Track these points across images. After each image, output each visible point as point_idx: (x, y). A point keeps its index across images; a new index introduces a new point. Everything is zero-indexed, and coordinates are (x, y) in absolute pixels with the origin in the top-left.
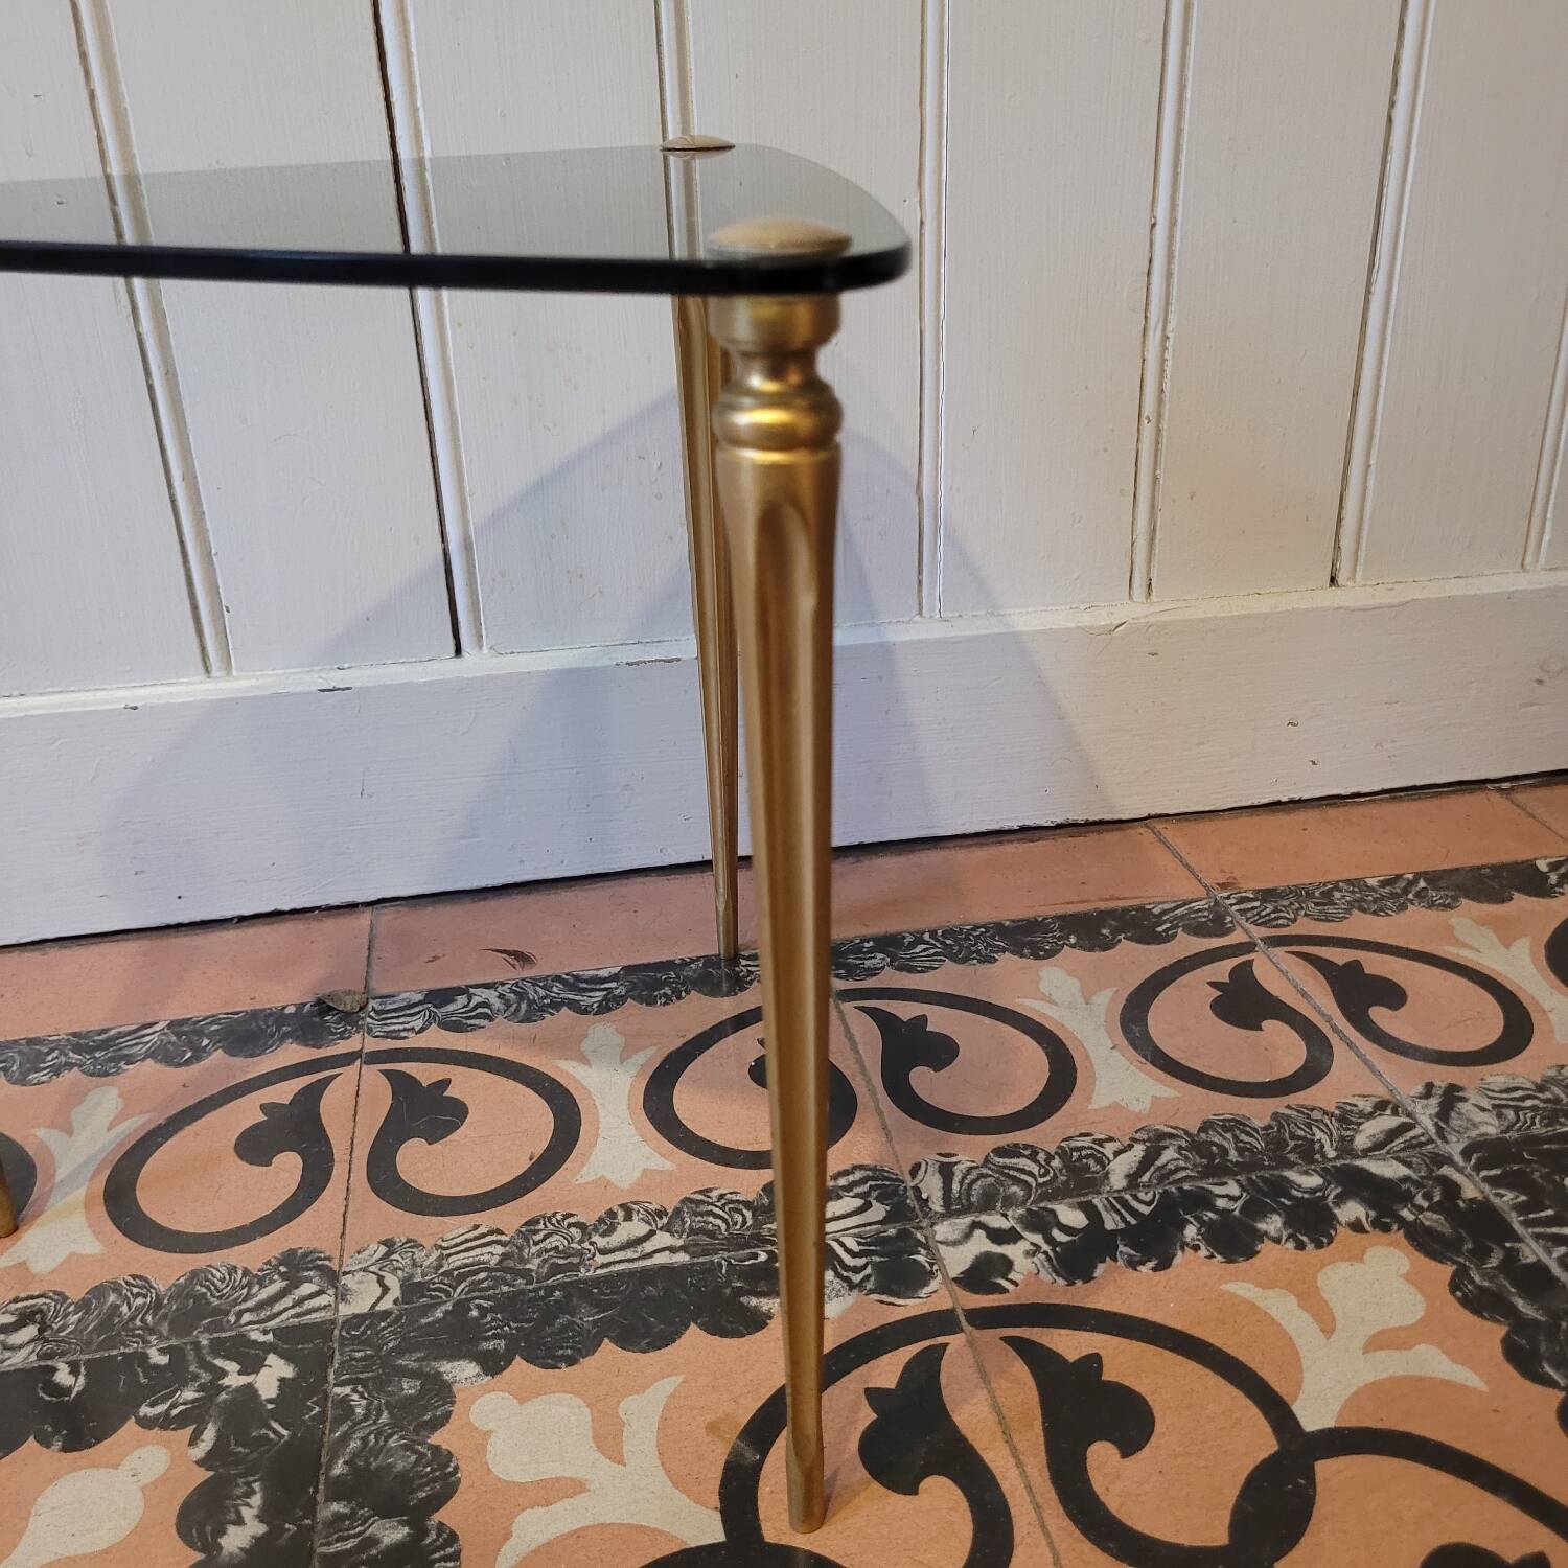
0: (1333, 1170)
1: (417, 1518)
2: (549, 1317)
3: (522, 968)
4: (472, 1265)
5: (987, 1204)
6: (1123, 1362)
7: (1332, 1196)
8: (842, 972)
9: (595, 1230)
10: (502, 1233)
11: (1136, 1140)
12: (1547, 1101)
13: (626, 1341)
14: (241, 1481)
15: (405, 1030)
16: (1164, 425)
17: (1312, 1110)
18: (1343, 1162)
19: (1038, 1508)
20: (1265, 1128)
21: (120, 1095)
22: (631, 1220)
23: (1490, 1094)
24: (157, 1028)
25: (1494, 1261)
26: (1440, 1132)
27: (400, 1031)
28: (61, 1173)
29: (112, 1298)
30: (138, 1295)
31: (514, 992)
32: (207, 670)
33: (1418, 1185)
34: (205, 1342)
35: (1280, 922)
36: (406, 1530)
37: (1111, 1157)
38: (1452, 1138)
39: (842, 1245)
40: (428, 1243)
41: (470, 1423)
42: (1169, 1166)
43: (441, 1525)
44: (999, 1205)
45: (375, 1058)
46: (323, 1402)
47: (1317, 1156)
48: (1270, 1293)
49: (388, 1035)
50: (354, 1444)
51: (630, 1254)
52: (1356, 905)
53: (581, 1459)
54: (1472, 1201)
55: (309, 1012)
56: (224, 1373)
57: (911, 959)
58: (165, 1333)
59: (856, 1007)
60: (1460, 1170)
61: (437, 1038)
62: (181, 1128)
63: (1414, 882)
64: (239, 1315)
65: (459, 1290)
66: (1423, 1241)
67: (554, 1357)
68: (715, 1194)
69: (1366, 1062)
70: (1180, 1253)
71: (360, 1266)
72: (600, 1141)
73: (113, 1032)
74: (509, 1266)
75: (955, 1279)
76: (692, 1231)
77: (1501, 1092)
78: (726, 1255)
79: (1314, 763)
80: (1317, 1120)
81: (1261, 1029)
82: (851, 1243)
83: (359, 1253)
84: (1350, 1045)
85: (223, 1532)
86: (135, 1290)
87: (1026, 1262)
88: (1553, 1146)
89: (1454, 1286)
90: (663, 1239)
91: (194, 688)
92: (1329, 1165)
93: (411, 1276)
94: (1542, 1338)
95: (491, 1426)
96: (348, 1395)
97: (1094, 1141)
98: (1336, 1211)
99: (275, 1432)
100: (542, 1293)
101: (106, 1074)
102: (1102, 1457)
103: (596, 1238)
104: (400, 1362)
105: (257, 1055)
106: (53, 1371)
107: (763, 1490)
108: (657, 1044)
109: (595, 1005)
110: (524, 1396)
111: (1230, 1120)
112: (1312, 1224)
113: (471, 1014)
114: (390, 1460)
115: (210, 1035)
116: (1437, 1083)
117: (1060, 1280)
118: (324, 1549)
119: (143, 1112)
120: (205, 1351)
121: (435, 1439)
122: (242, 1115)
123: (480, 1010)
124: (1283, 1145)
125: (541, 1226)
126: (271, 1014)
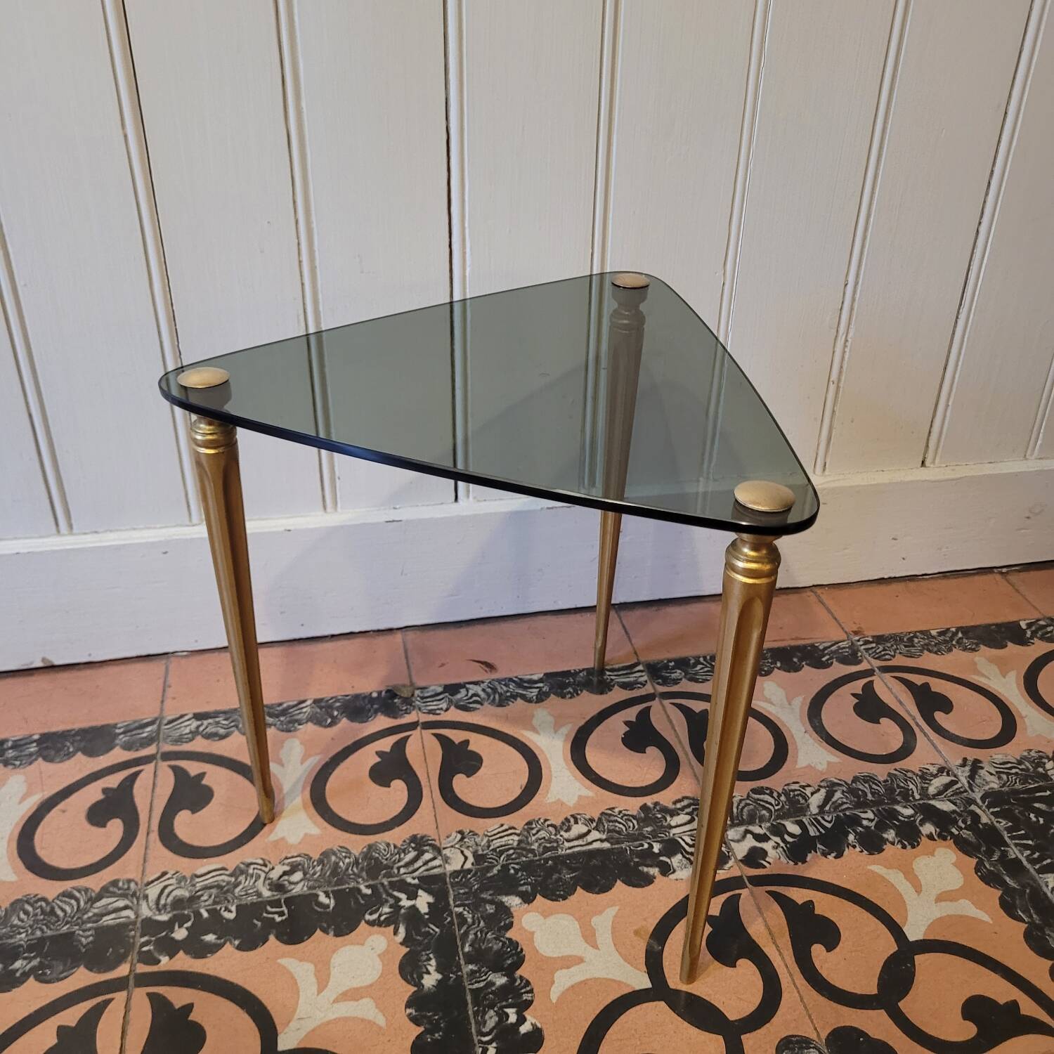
0: (918, 806)
1: (510, 972)
2: (548, 874)
3: (491, 671)
4: (504, 846)
5: (751, 821)
6: (825, 905)
7: (918, 821)
8: (660, 681)
9: (562, 828)
10: (516, 829)
11: (821, 787)
12: (1022, 770)
13: (589, 888)
14: (424, 953)
15: (438, 709)
16: (841, 385)
17: (907, 771)
18: (923, 801)
19: (791, 975)
20: (885, 781)
21: (301, 743)
22: (577, 823)
23: (995, 765)
24: (309, 702)
25: (996, 857)
26: (970, 786)
27: (435, 710)
28: (286, 788)
29: (333, 858)
30: (345, 857)
31: (489, 687)
32: (325, 507)
33: (960, 815)
34: (386, 883)
35: (887, 657)
36: (506, 978)
37: (810, 795)
38: (976, 790)
39: (684, 840)
40: (480, 833)
41: (523, 928)
42: (839, 802)
43: (521, 977)
44: (757, 821)
45: (428, 725)
46: (451, 914)
47: (911, 798)
48: (890, 871)
49: (431, 712)
50: (471, 937)
51: (580, 842)
52: (926, 647)
53: (579, 948)
54: (986, 824)
55: (386, 696)
56: (399, 900)
57: (695, 674)
58: (365, 877)
59: (671, 703)
60: (980, 807)
61: (455, 715)
62: (338, 764)
63: (955, 634)
64: (399, 869)
65: (502, 859)
66: (963, 846)
67: (555, 895)
68: (616, 810)
69: (933, 744)
70: (847, 849)
71: (450, 845)
72: (553, 779)
73: (285, 705)
74: (523, 847)
75: (741, 861)
76: (609, 831)
77: (1000, 764)
78: (628, 844)
79: (904, 559)
80: (910, 778)
81: (879, 723)
82: (688, 839)
83: (448, 837)
84: (925, 734)
85: (423, 978)
86: (344, 854)
87: (773, 851)
88: (1025, 796)
89: (977, 870)
90: (595, 835)
91: (317, 520)
92: (916, 803)
93: (476, 851)
94: (1017, 897)
95: (533, 929)
96: (461, 912)
97: (800, 786)
98: (921, 828)
99: (433, 930)
100: (542, 862)
101: (290, 731)
102: (817, 950)
104: (482, 896)
105: (365, 722)
106: (317, 896)
107: (666, 963)
108: (571, 723)
109: (534, 697)
110: (546, 915)
111: (867, 776)
112: (910, 836)
113: (471, 701)
114: (490, 945)
115: (337, 709)
116: (969, 758)
117: (790, 862)
118: (471, 987)
119: (317, 754)
120: (387, 887)
121: (508, 935)
122: (368, 757)
123: (475, 698)
124: (894, 791)
125: (534, 826)
126: (365, 697)
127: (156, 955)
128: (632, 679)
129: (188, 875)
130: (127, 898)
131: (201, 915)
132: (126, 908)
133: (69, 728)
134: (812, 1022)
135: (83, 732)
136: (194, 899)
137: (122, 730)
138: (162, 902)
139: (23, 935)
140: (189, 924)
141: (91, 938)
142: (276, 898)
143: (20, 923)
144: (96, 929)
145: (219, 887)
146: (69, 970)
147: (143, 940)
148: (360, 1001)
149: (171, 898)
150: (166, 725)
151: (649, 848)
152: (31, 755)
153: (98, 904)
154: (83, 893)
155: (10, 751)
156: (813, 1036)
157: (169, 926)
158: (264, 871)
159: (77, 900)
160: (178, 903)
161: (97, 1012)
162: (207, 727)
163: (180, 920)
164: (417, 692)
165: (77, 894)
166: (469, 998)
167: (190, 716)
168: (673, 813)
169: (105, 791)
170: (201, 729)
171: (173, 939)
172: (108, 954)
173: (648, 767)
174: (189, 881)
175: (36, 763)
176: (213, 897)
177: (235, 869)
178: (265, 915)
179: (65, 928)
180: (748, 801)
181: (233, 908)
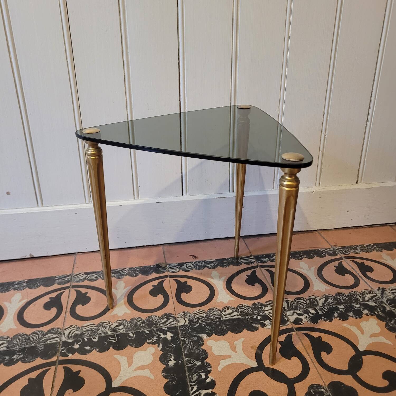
1: (202, 360)
2: (218, 326)
3: (195, 259)
4: (200, 317)
5: (296, 308)
6: (326, 338)
7: (362, 309)
8: (260, 261)
9: (222, 311)
10: (205, 311)
11: (323, 297)
13: (233, 332)
14: (169, 354)
15: (176, 271)
16: (324, 152)
17: (357, 292)
18: (363, 302)
19: (313, 362)
20: (348, 295)
21: (124, 282)
22: (229, 309)
23: (391, 290)
24: (127, 269)
25: (393, 322)
26: (382, 297)
28: (118, 297)
29: (135, 321)
30: (140, 321)
31: (195, 264)
32: (134, 198)
33: (378, 307)
34: (155, 329)
35: (347, 253)
36: (201, 363)
37: (319, 300)
38: (384, 298)
39: (269, 315)
40: (191, 313)
41: (208, 345)
42: (330, 302)
43: (207, 362)
44: (298, 309)
45: (171, 276)
46: (180, 340)
47: (358, 301)
48: (351, 326)
49: (173, 272)
50: (188, 348)
51: (230, 316)
52: (362, 250)
53: (229, 352)
54: (389, 310)
55: (156, 267)
56: (160, 335)
57: (273, 259)
58: (147, 327)
59: (264, 269)
60: (386, 304)
61: (181, 273)
62: (138, 289)
63: (374, 246)
64: (160, 324)
65: (199, 321)
66: (380, 318)
67: (220, 334)
68: (243, 305)
69: (366, 283)
70: (334, 319)
71: (180, 316)
72: (219, 294)
73: (118, 270)
74: (207, 317)
75: (292, 322)
76: (241, 312)
77: (393, 289)
78: (248, 316)
79: (352, 220)
80: (358, 294)
81: (345, 276)
82: (271, 315)
83: (179, 314)
84: (363, 279)
85: (168, 362)
86: (139, 320)
87: (305, 319)
89: (386, 326)
90: (235, 313)
91: (132, 202)
92: (361, 303)
93: (190, 319)
95: (211, 346)
96: (184, 340)
97: (315, 297)
98: (363, 312)
99: (173, 346)
100: (215, 322)
101: (120, 278)
102: (323, 354)
103: (223, 313)
104: (192, 334)
105: (148, 275)
106: (129, 334)
107: (263, 358)
108: (226, 275)
109: (212, 267)
110: (216, 341)
111: (341, 294)
112: (358, 314)
113: (188, 268)
114: (195, 351)
115: (138, 271)
116: (381, 287)
117: (312, 323)
118: (187, 365)
119: (129, 286)
120: (155, 331)
121: (202, 347)
122: (149, 287)
123: (189, 267)
124: (352, 299)
125: (212, 310)
126: (148, 267)
127: (67, 354)
128: (249, 261)
129: (80, 326)
130: (57, 334)
131: (85, 340)
132: (57, 337)
133: (38, 278)
134: (322, 379)
135: (43, 279)
136: (82, 334)
137: (58, 278)
138: (70, 335)
139: (17, 347)
140: (80, 343)
141: (43, 348)
142: (113, 334)
143: (16, 343)
144: (45, 345)
145: (92, 330)
146: (35, 358)
147: (62, 348)
148: (144, 370)
149: (73, 334)
150: (74, 276)
151: (256, 318)
152: (24, 286)
153: (46, 336)
154: (41, 332)
155: (16, 285)
156: (323, 384)
157: (72, 344)
158: (109, 325)
159: (38, 335)
160: (76, 336)
161: (44, 373)
162: (89, 277)
163: (77, 342)
164: (168, 265)
165: (38, 333)
166: (186, 369)
167: (83, 273)
168: (266, 306)
169: (50, 298)
170: (87, 278)
171: (74, 348)
172: (49, 353)
173: (256, 290)
174: (80, 328)
175: (25, 289)
176: (89, 334)
177: (98, 325)
178: (109, 340)
179: (33, 344)
180: (294, 302)
181: (97, 338)
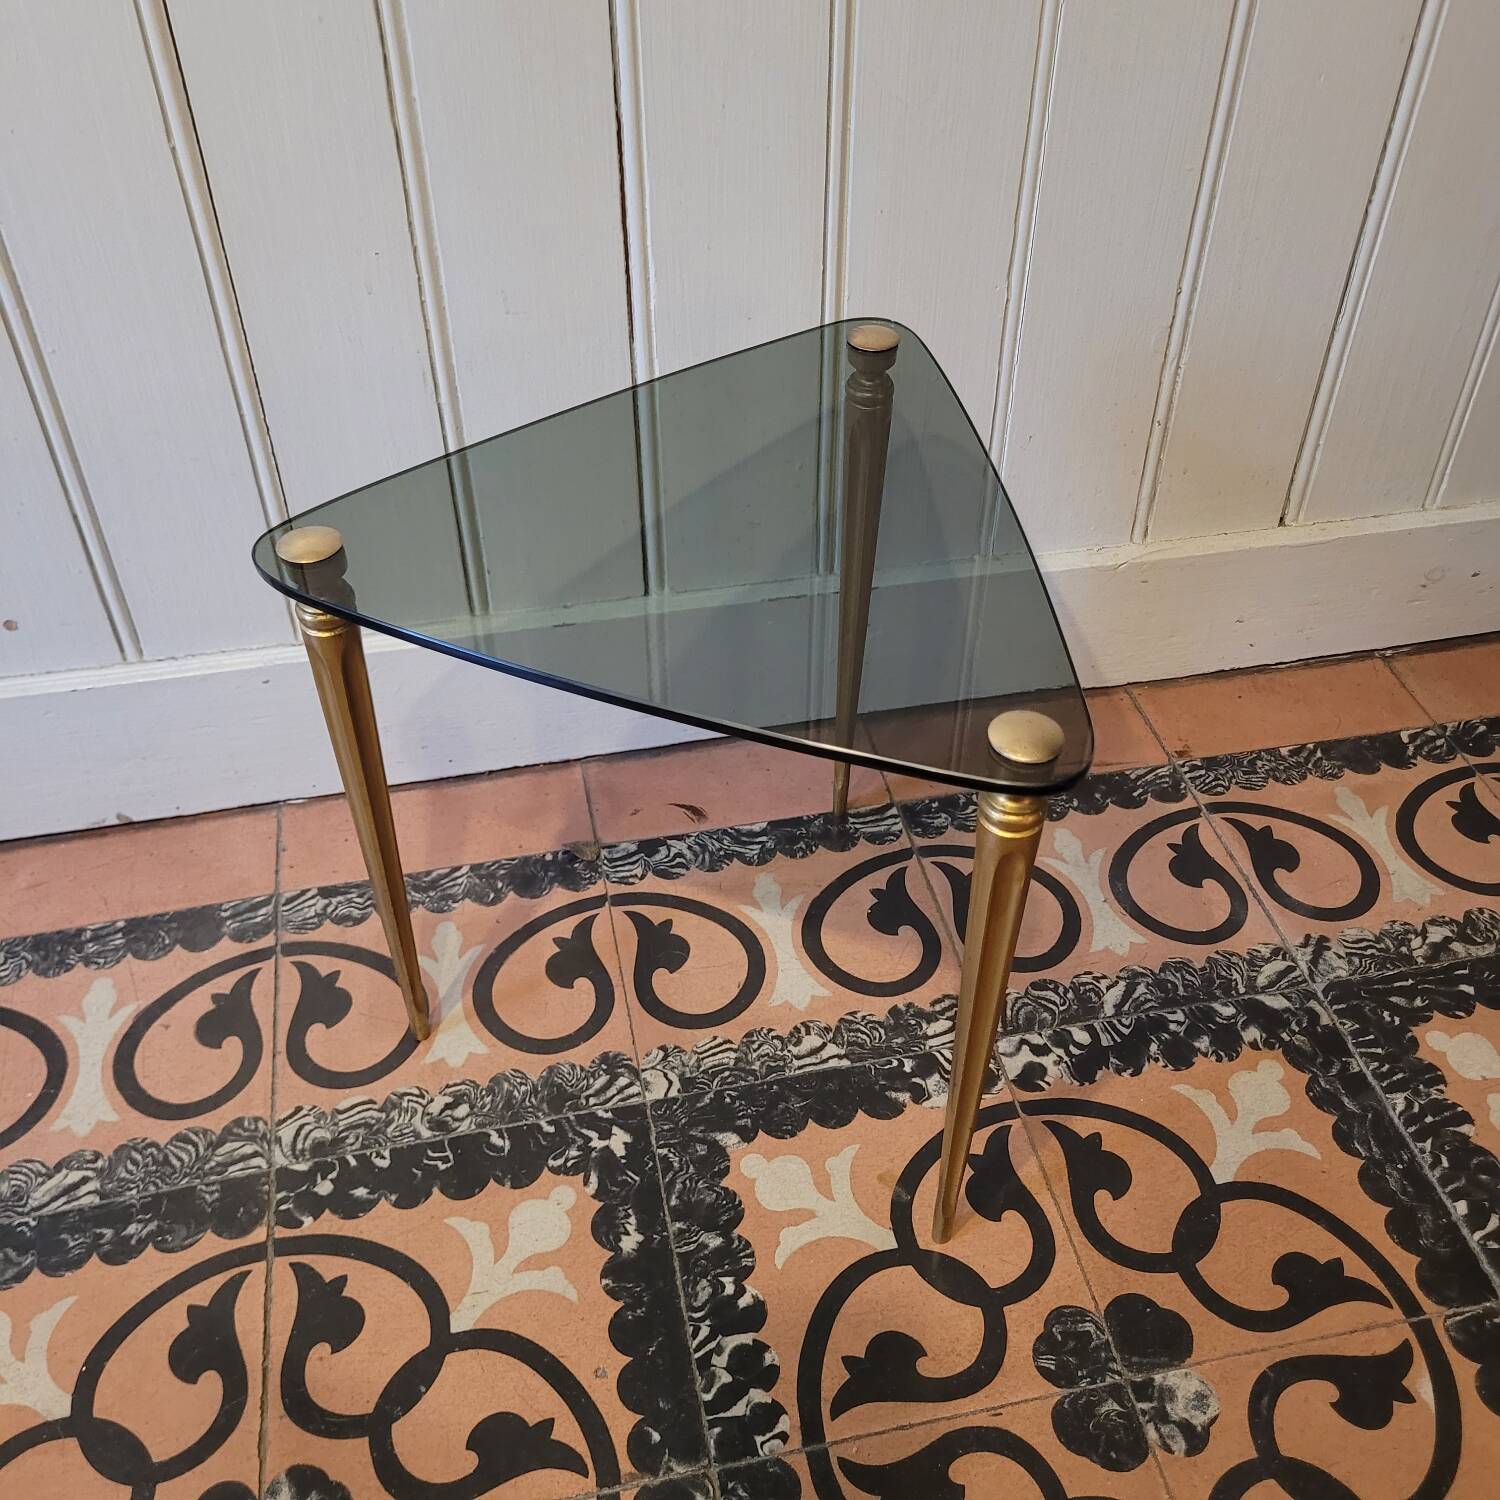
0: (1242, 1003)
1: (726, 1231)
2: (773, 1105)
3: (698, 821)
4: (719, 1066)
5: (1029, 1029)
6: (1116, 1139)
7: (1240, 1023)
8: (919, 830)
9: (790, 1041)
10: (732, 1043)
11: (1120, 978)
12: (1379, 950)
13: (822, 1122)
14: (621, 1208)
15: (631, 876)
16: (1170, 425)
17: (1232, 955)
18: (1249, 996)
19: (1068, 1230)
20: (1202, 969)
21: (458, 929)
22: (810, 1034)
23: (1346, 944)
24: (464, 870)
25: (1334, 1071)
26: (1311, 973)
27: (627, 877)
28: (442, 991)
29: (506, 1085)
30: (521, 1084)
31: (697, 844)
32: (472, 610)
33: (1294, 1014)
34: (572, 1118)
35: (1219, 789)
36: (721, 1239)
37: (1105, 991)
38: (1318, 980)
39: (941, 1053)
40: (688, 1048)
41: (742, 1174)
42: (1141, 999)
43: (739, 1237)
44: (1036, 1027)
45: (619, 900)
46: (653, 1158)
47: (1233, 992)
48: (1199, 1092)
49: (623, 881)
50: (679, 1186)
51: (812, 1060)
52: (1271, 773)
53: (811, 1199)
54: (1326, 1026)
55: (563, 859)
56: (590, 1139)
57: (965, 819)
58: (547, 1111)
59: (932, 863)
60: (1321, 1004)
61: (652, 884)
62: (507, 957)
63: (1313, 752)
64: (587, 1098)
65: (715, 1084)
66: (1295, 1057)
67: (782, 1131)
68: (859, 1015)
69: (1269, 916)
70: (1147, 1063)
71: (651, 1065)
72: (780, 974)
73: (434, 874)
74: (741, 1068)
75: (1013, 1081)
76: (850, 1044)
77: (1353, 943)
78: (873, 1061)
79: (1252, 645)
80: (1234, 963)
81: (1201, 887)
82: (948, 1055)
83: (647, 1055)
84: (1260, 902)
85: (620, 1240)
86: (519, 1080)
87: (1053, 1065)
88: (1380, 987)
89: (1309, 1089)
90: (831, 1049)
92: (1240, 999)
93: (683, 1073)
94: (1356, 1124)
95: (753, 1176)
96: (666, 1155)
97: (1094, 978)
98: (1243, 1034)
99: (632, 1178)
100: (765, 1087)
101: (443, 911)
102: (1102, 1197)
103: (791, 1047)
104: (691, 1133)
105: (538, 897)
106: (490, 1135)
107: (915, 1217)
108: (803, 892)
109: (756, 857)
110: (769, 1156)
111: (1180, 962)
112: (1227, 1044)
113: (673, 863)
114: (702, 1197)
115: (502, 877)
116: (1313, 935)
117: (1075, 1082)
118: (678, 1250)
119: (480, 943)
120: (574, 1124)
121: (724, 1183)
122: (543, 946)
123: (678, 860)
124: (1214, 983)
125: (755, 1038)
126: (537, 861)
127: (297, 1215)
128: (882, 828)
129: (328, 1111)
130: (256, 1142)
131: (348, 1162)
132: (255, 1154)
133: (159, 912)
134: (1090, 1290)
135: (180, 917)
136: (338, 1141)
137: (228, 914)
138: (299, 1146)
139: (134, 1192)
140: (333, 1175)
141: (217, 1195)
142: (438, 1139)
143: (128, 1176)
144: (221, 1182)
145: (367, 1125)
146: (196, 1234)
147: (280, 1196)
148: (546, 1271)
149: (309, 1142)
150: (284, 905)
151: (898, 1066)
152: (117, 949)
153: (221, 1150)
154: (201, 1136)
155: (90, 945)
156: (1090, 1307)
157: (310, 1177)
158: (420, 1104)
159: (195, 1145)
160: (319, 1147)
161: (230, 1291)
162: (336, 908)
163: (323, 1169)
164: (604, 853)
165: (194, 1138)
166: (676, 1264)
167: (314, 892)
168: (931, 1018)
169: (216, 998)
170: (329, 910)
171: (316, 1193)
172: (239, 1215)
173: (897, 955)
174: (329, 1118)
175: (124, 962)
176: (361, 1139)
177: (385, 1103)
178: (426, 1161)
179: (184, 1182)
180: (1026, 1000)
181: (387, 1154)
